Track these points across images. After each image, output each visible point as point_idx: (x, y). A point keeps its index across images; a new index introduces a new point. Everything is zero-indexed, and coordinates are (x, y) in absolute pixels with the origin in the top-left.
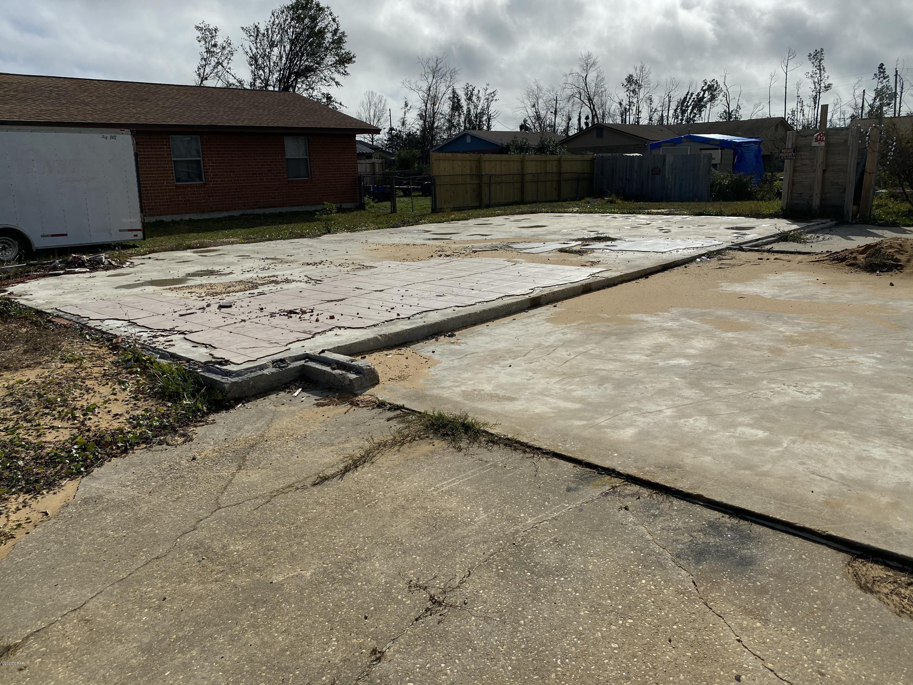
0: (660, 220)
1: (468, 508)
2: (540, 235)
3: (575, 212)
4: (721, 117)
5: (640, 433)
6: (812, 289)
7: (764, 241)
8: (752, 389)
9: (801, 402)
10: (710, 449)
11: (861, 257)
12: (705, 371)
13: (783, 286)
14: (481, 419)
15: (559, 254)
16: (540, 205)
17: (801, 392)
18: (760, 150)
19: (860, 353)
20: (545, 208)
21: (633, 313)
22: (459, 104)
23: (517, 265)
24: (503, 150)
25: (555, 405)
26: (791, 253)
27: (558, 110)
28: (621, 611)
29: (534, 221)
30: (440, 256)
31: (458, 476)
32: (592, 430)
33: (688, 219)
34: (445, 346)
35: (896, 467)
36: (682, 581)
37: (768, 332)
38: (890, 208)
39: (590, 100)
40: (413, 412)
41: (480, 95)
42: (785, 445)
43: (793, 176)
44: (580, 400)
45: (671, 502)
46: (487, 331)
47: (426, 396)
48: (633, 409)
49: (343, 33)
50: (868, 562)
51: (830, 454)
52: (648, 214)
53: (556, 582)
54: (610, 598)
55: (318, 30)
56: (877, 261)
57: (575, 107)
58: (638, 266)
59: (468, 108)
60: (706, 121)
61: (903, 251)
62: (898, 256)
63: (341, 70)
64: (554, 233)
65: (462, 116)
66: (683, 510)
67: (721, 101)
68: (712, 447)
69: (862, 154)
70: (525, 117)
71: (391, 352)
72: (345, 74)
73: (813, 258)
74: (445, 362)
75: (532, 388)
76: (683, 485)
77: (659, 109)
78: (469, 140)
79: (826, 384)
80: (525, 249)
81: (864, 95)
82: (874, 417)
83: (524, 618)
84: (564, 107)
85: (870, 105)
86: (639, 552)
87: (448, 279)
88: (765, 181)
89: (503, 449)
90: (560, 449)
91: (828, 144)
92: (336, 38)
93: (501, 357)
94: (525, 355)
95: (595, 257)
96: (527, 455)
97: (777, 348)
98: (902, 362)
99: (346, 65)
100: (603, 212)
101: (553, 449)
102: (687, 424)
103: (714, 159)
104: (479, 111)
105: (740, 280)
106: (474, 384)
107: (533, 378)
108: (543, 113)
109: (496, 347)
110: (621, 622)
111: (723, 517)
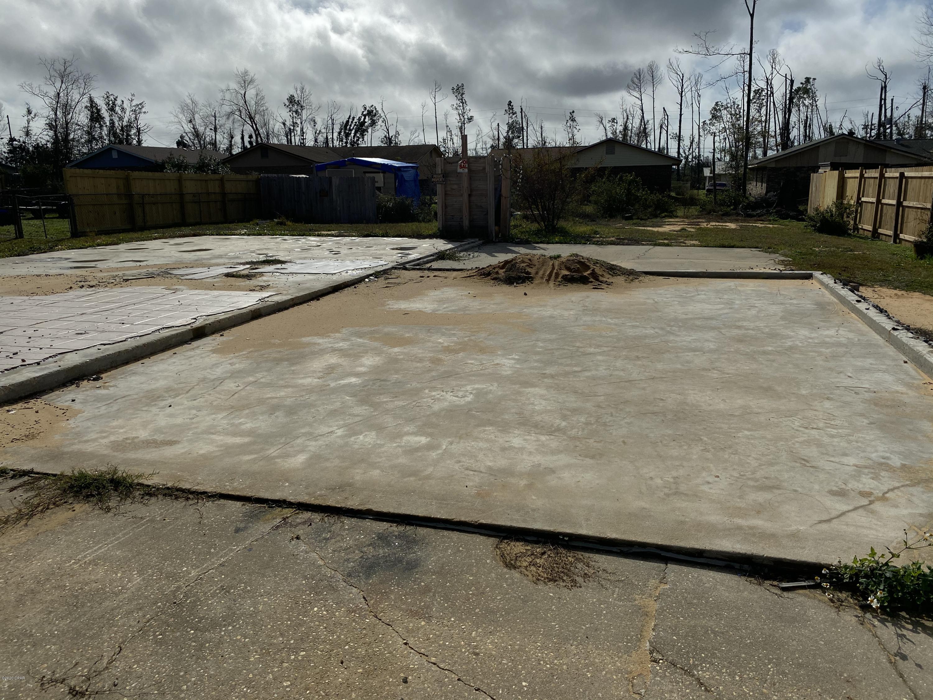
0: (330, 242)
1: (119, 575)
2: (204, 259)
3: (243, 235)
4: (382, 142)
5: (311, 458)
6: (464, 302)
7: (425, 260)
8: (416, 399)
9: (457, 406)
10: (379, 462)
11: (501, 271)
12: (374, 387)
13: (441, 301)
14: (135, 470)
15: (225, 279)
16: (204, 227)
17: (457, 396)
18: (417, 175)
19: (503, 355)
20: (209, 230)
21: (304, 336)
23: (178, 293)
24: (158, 167)
25: (222, 443)
26: (448, 270)
27: (218, 127)
28: (292, 646)
29: (196, 245)
30: (82, 287)
31: (105, 541)
32: (261, 463)
33: (357, 240)
34: (88, 393)
35: (530, 452)
36: (353, 599)
37: (430, 344)
38: (523, 228)
39: (251, 118)
40: (46, 475)
41: (125, 106)
42: (444, 447)
43: (445, 199)
44: (250, 433)
45: (343, 522)
46: (142, 369)
47: (63, 453)
48: (304, 434)
50: (511, 541)
51: (481, 449)
52: (319, 235)
53: (223, 633)
54: (282, 635)
56: (513, 274)
57: (236, 125)
58: (308, 289)
59: (111, 120)
60: (369, 145)
61: (531, 265)
62: (529, 270)
64: (220, 257)
65: (105, 128)
66: (353, 528)
67: (381, 126)
68: (380, 460)
69: (498, 180)
70: (181, 132)
71: (14, 406)
73: (465, 274)
74: (89, 412)
75: (196, 428)
76: (353, 503)
77: (323, 131)
78: (115, 155)
79: (476, 386)
80: (187, 275)
81: (498, 128)
82: (513, 411)
83: (186, 683)
84: (224, 124)
85: (505, 137)
86: (310, 580)
87: (91, 314)
88: (424, 203)
89: (162, 500)
90: (228, 489)
91: (470, 170)
93: (159, 397)
94: (187, 392)
95: (265, 281)
96: (191, 502)
97: (437, 359)
98: (534, 360)
100: (273, 233)
101: (219, 491)
102: (358, 441)
103: (377, 182)
105: (406, 297)
106: (125, 432)
107: (197, 416)
108: (201, 129)
109: (153, 387)
110: (293, 657)
111: (391, 526)
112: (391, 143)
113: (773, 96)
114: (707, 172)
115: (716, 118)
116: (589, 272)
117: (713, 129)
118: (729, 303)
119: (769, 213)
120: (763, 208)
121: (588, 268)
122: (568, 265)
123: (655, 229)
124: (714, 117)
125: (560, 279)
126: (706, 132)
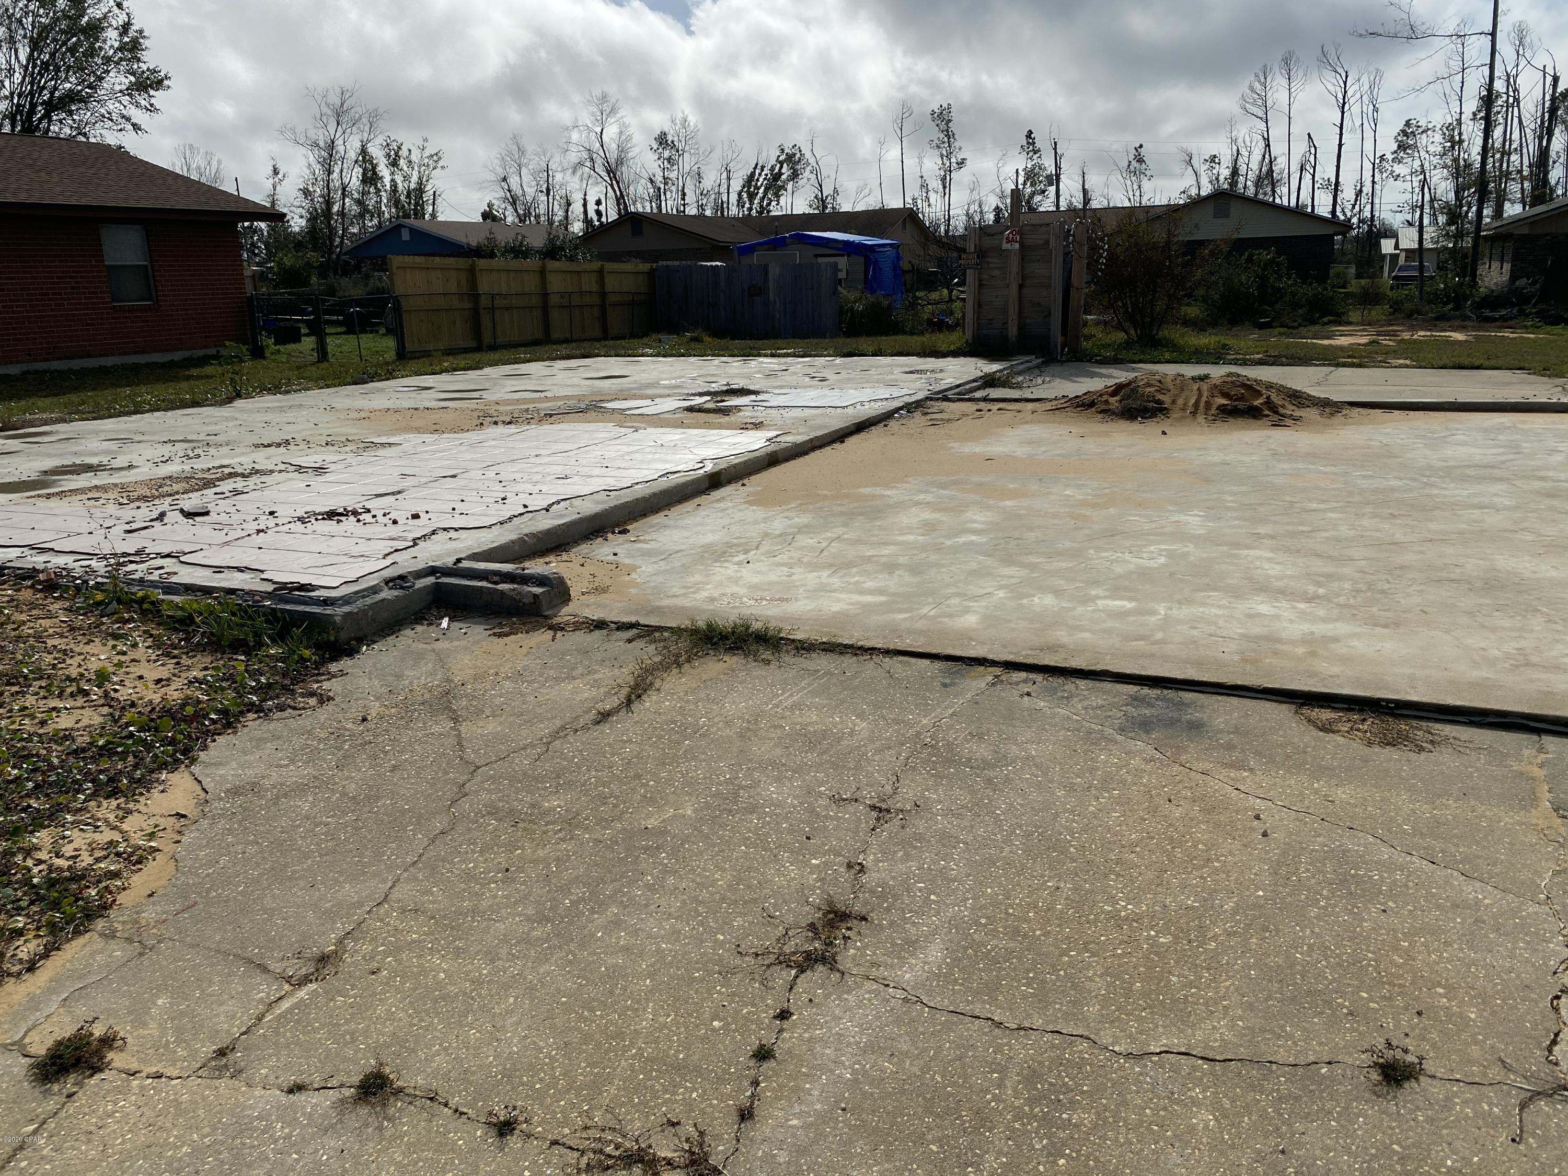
0: (799, 365)
2: (633, 388)
4: (811, 206)
5: (985, 619)
7: (967, 387)
8: (1082, 560)
9: (1150, 568)
10: (1082, 625)
11: (1112, 400)
12: (1010, 546)
15: (691, 414)
17: (1142, 558)
18: (898, 258)
19: (1179, 512)
22: (375, 173)
23: (641, 431)
25: (852, 601)
29: (598, 370)
31: (791, 689)
32: (923, 622)
34: (626, 546)
35: (1291, 620)
36: (1143, 751)
37: (1053, 497)
38: (1100, 339)
39: (610, 171)
40: (659, 628)
41: (413, 158)
42: (1163, 612)
43: (980, 293)
44: (880, 592)
45: (1075, 683)
47: (657, 608)
48: (955, 595)
49: (141, 32)
50: (1314, 706)
51: (1217, 616)
52: (772, 356)
53: (1006, 772)
54: (1078, 776)
55: (88, 23)
56: (1135, 404)
59: (392, 180)
60: (788, 212)
61: (1163, 389)
62: (1159, 397)
63: (143, 103)
64: (651, 385)
65: (383, 194)
66: (1094, 688)
68: (1082, 623)
69: (1067, 261)
72: (151, 109)
73: (1048, 406)
74: (646, 567)
75: (804, 585)
77: (714, 190)
78: (406, 236)
79: (1163, 547)
80: (628, 409)
82: (1237, 575)
86: (1076, 732)
88: (915, 304)
89: (826, 655)
92: (126, 39)
93: (725, 552)
94: (757, 548)
95: (751, 417)
96: (863, 657)
97: (1078, 515)
98: (1231, 517)
99: (152, 92)
102: (1034, 603)
104: (413, 186)
106: (715, 588)
107: (793, 573)
109: (705, 541)
110: (1107, 795)
111: (1144, 689)
112: (825, 207)
113: (1518, 106)
114: (1387, 246)
115: (1405, 150)
116: (1261, 401)
117: (1399, 169)
118: (1515, 448)
119: (1523, 314)
120: (1513, 305)
121: (1259, 394)
122: (1226, 390)
123: (1326, 342)
124: (1402, 147)
125: (1213, 411)
126: (1385, 175)
